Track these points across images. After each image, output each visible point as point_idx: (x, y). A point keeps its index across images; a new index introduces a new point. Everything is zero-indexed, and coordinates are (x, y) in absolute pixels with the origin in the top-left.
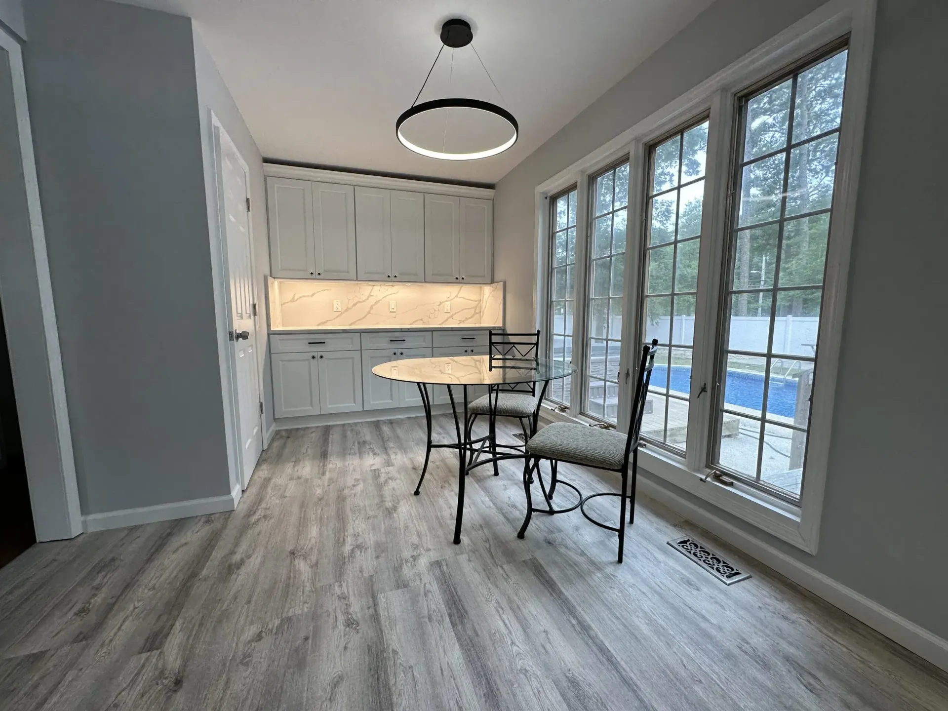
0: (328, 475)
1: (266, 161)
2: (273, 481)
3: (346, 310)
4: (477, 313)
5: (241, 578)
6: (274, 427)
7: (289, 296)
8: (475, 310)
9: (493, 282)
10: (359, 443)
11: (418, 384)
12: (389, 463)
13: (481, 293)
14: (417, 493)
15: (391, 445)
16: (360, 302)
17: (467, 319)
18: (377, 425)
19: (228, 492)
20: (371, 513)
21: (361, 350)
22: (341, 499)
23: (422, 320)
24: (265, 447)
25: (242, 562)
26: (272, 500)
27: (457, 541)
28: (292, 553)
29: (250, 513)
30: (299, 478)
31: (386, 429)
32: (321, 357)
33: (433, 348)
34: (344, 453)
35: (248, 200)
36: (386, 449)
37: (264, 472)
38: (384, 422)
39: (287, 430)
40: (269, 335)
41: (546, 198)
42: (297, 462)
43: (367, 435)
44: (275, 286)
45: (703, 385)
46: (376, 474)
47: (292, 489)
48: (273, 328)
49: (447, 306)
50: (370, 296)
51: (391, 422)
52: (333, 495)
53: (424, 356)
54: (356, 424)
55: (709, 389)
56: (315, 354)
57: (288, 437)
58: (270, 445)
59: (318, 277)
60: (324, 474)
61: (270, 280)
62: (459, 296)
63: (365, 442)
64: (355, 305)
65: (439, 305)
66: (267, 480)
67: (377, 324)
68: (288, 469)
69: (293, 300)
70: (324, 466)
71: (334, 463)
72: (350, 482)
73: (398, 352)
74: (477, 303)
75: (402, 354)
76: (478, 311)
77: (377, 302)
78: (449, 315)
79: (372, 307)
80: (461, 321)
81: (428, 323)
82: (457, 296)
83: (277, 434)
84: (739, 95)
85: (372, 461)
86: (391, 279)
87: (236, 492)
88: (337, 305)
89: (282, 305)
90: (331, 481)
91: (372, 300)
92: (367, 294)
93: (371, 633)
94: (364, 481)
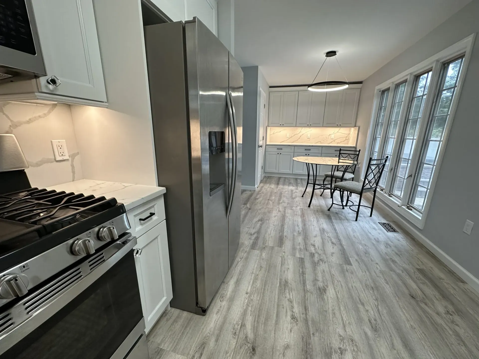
0: (278, 188)
1: (271, 87)
2: (264, 187)
3: (291, 137)
4: (347, 140)
5: (258, 201)
6: (264, 175)
7: (272, 133)
8: (346, 138)
9: (355, 126)
10: (289, 183)
11: (306, 163)
12: (297, 189)
13: (350, 130)
14: (303, 196)
15: (299, 185)
16: (297, 134)
17: (341, 142)
18: (296, 179)
19: (255, 186)
20: (288, 197)
21: (294, 152)
22: (281, 194)
23: (320, 142)
24: (262, 179)
25: (258, 199)
26: (264, 190)
27: (309, 206)
28: (268, 200)
29: (259, 191)
30: (271, 188)
31: (299, 180)
32: (281, 154)
33: (321, 153)
34: (284, 184)
35: (265, 105)
36: (297, 186)
37: (262, 185)
38: (299, 179)
39: (267, 176)
40: (266, 145)
41: (380, 91)
42: (270, 184)
43: (292, 181)
44: (269, 129)
45: (411, 174)
46: (292, 191)
47: (268, 189)
48: (267, 143)
49: (333, 136)
50: (300, 132)
51: (301, 179)
52: (279, 193)
53: (317, 156)
54: (289, 178)
55: (413, 176)
56: (279, 153)
57: (268, 178)
58: (263, 179)
59: (283, 126)
60: (277, 188)
61: (268, 127)
62: (339, 132)
63: (291, 183)
64: (294, 135)
65: (329, 136)
66: (262, 187)
67: (302, 143)
68: (268, 185)
69: (273, 134)
70: (278, 186)
71: (280, 186)
72: (284, 191)
73: (307, 155)
74: (347, 135)
75: (309, 155)
76: (347, 139)
77: (303, 134)
78: (333, 140)
79: (300, 137)
80: (338, 143)
81: (323, 143)
82: (338, 132)
83: (265, 177)
84: (443, 63)
85: (291, 188)
86: (309, 126)
87: (256, 186)
88: (288, 135)
89: (270, 135)
90: (279, 190)
91: (301, 134)
92: (300, 131)
93: (283, 213)
94: (288, 191)
